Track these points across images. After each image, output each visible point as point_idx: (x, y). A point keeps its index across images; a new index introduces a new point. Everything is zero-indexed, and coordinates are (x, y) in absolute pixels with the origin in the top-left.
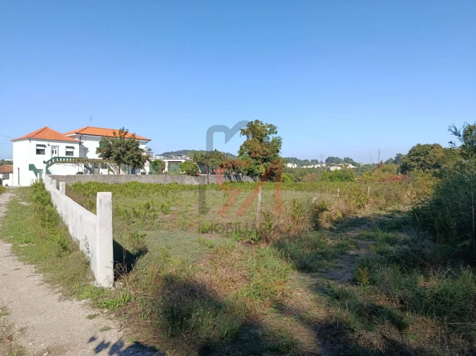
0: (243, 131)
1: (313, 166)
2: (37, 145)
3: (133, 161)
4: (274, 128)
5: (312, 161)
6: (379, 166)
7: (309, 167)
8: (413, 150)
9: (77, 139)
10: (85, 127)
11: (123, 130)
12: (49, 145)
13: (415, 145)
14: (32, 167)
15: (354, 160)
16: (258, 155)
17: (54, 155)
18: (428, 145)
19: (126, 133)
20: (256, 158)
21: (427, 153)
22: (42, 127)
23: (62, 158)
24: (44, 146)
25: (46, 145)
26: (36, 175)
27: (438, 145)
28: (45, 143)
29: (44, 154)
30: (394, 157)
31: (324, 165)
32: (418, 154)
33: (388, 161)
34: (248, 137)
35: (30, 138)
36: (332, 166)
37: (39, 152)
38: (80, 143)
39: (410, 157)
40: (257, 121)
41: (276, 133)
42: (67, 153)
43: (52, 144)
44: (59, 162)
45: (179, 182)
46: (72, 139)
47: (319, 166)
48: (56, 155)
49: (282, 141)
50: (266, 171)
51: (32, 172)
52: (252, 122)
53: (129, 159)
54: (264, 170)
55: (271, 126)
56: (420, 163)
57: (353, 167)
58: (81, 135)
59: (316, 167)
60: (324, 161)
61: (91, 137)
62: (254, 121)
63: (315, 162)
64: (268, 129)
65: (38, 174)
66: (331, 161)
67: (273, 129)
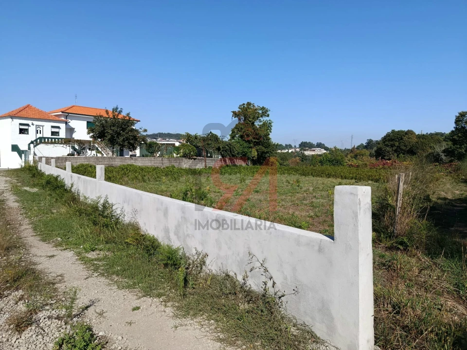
0: (234, 113)
1: (287, 150)
2: (21, 124)
3: (129, 143)
4: (267, 111)
5: (286, 145)
6: (352, 151)
7: (283, 151)
8: (388, 135)
9: (63, 118)
10: (70, 106)
11: (117, 108)
12: (33, 124)
13: (390, 131)
14: (15, 148)
15: (326, 145)
16: (250, 138)
17: (39, 135)
18: (402, 132)
19: (120, 112)
20: (249, 142)
21: (402, 139)
22: (25, 105)
23: (48, 138)
24: (28, 125)
25: (30, 124)
26: (21, 157)
27: (412, 131)
28: (29, 122)
29: (28, 134)
30: (364, 143)
31: (298, 150)
32: (392, 140)
33: (359, 146)
34: (240, 120)
35: (12, 117)
36: (305, 150)
37: (22, 131)
38: (66, 123)
39: (384, 142)
40: (249, 104)
41: (268, 116)
42: (53, 133)
43: (36, 123)
44: (45, 143)
45: (176, 165)
46: (57, 118)
47: (293, 150)
48: (41, 136)
49: (272, 124)
50: (258, 155)
51: (16, 153)
52: (244, 104)
53: (124, 141)
54: (256, 154)
55: (263, 108)
56: (395, 148)
57: (325, 151)
58: (67, 115)
59: (290, 151)
60: (298, 146)
61: (78, 116)
62: (246, 103)
63: (289, 147)
64: (260, 112)
65: (23, 155)
66: (304, 145)
67: (265, 112)
